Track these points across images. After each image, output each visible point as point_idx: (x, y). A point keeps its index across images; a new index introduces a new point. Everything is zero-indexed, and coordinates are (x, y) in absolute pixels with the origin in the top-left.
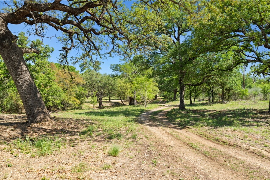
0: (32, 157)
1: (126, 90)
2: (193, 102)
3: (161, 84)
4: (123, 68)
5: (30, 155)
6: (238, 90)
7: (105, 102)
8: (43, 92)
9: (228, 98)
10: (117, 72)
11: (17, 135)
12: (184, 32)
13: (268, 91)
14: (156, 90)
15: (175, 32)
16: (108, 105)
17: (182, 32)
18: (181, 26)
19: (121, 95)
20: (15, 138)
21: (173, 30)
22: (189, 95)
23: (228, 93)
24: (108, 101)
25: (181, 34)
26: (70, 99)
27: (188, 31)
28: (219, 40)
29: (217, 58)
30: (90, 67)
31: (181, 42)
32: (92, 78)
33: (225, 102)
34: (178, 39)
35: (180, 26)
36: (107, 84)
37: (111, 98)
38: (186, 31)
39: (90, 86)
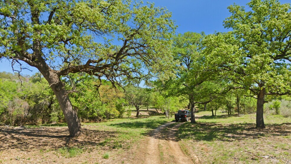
0: (66, 158)
2: (214, 114)
5: (65, 157)
7: (142, 111)
11: (62, 145)
16: (146, 114)
20: (60, 147)
24: (146, 109)
26: (111, 110)
36: (143, 97)
37: (149, 107)
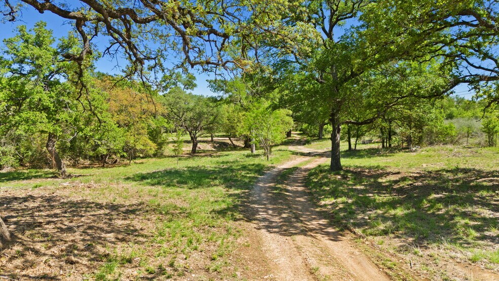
1: (238, 124)
2: (353, 147)
3: (298, 111)
4: (231, 88)
6: (439, 127)
7: (204, 142)
8: (82, 132)
9: (419, 141)
10: (221, 93)
12: (341, 19)
13: (495, 130)
14: (288, 123)
15: (323, 20)
16: (209, 147)
17: (338, 20)
18: (337, 6)
19: (230, 131)
21: (321, 15)
22: (346, 133)
23: (420, 132)
24: (210, 139)
25: (336, 23)
26: (137, 142)
27: (351, 17)
28: (421, 33)
29: (401, 68)
30: (178, 83)
31: (336, 39)
32: (178, 103)
33: (414, 149)
34: (331, 34)
35: (335, 7)
36: (204, 113)
37: (215, 134)
38: (346, 18)
39: (176, 117)
